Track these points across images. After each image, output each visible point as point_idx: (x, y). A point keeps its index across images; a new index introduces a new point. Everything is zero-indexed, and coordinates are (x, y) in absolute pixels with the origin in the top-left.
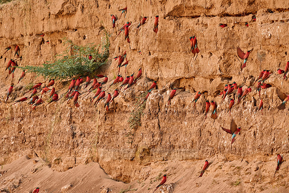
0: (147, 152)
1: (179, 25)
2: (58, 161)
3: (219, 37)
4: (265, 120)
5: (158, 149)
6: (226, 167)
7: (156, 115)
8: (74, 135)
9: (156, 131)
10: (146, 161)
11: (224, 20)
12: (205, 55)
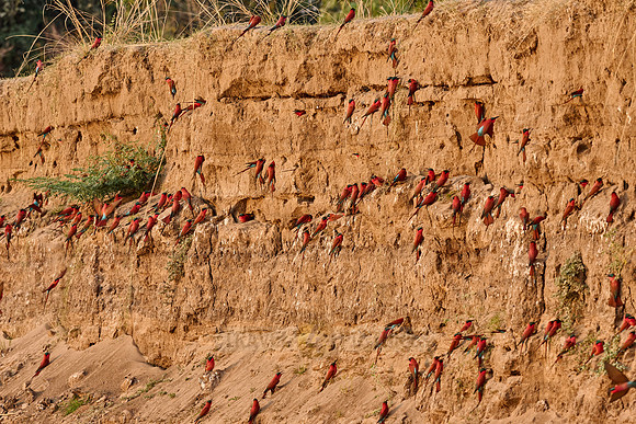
0: (193, 318)
1: (241, 112)
2: (76, 333)
3: (295, 132)
4: (347, 267)
5: (210, 313)
7: (207, 258)
8: (98, 290)
9: (207, 286)
10: (192, 333)
11: (301, 105)
12: (278, 162)
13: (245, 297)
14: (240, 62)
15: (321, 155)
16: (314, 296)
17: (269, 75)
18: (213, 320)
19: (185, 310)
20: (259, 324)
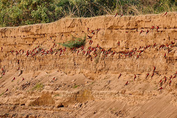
0: (100, 70)
1: (112, 32)
2: (70, 72)
3: (125, 36)
5: (104, 70)
6: (127, 76)
7: (104, 59)
8: (75, 65)
9: (103, 64)
10: (100, 73)
11: (127, 31)
12: (120, 41)
13: (112, 67)
14: (113, 22)
15: (131, 40)
16: (131, 67)
17: (119, 25)
18: (105, 71)
19: (98, 69)
20: (115, 72)
